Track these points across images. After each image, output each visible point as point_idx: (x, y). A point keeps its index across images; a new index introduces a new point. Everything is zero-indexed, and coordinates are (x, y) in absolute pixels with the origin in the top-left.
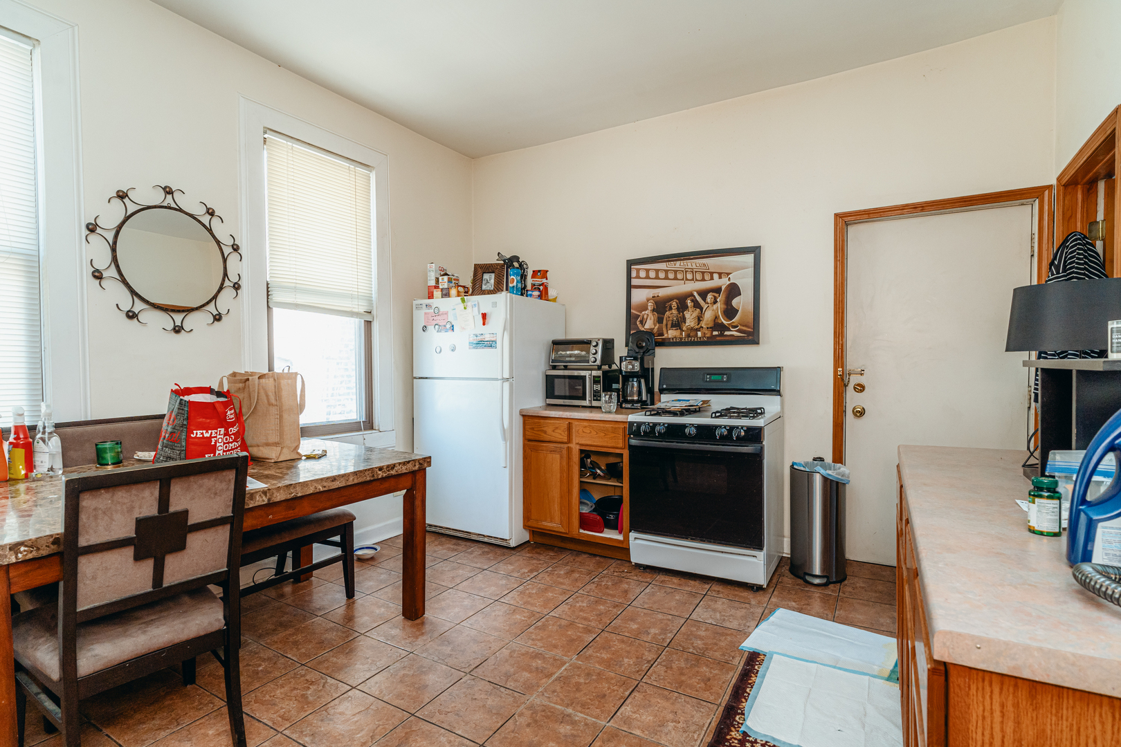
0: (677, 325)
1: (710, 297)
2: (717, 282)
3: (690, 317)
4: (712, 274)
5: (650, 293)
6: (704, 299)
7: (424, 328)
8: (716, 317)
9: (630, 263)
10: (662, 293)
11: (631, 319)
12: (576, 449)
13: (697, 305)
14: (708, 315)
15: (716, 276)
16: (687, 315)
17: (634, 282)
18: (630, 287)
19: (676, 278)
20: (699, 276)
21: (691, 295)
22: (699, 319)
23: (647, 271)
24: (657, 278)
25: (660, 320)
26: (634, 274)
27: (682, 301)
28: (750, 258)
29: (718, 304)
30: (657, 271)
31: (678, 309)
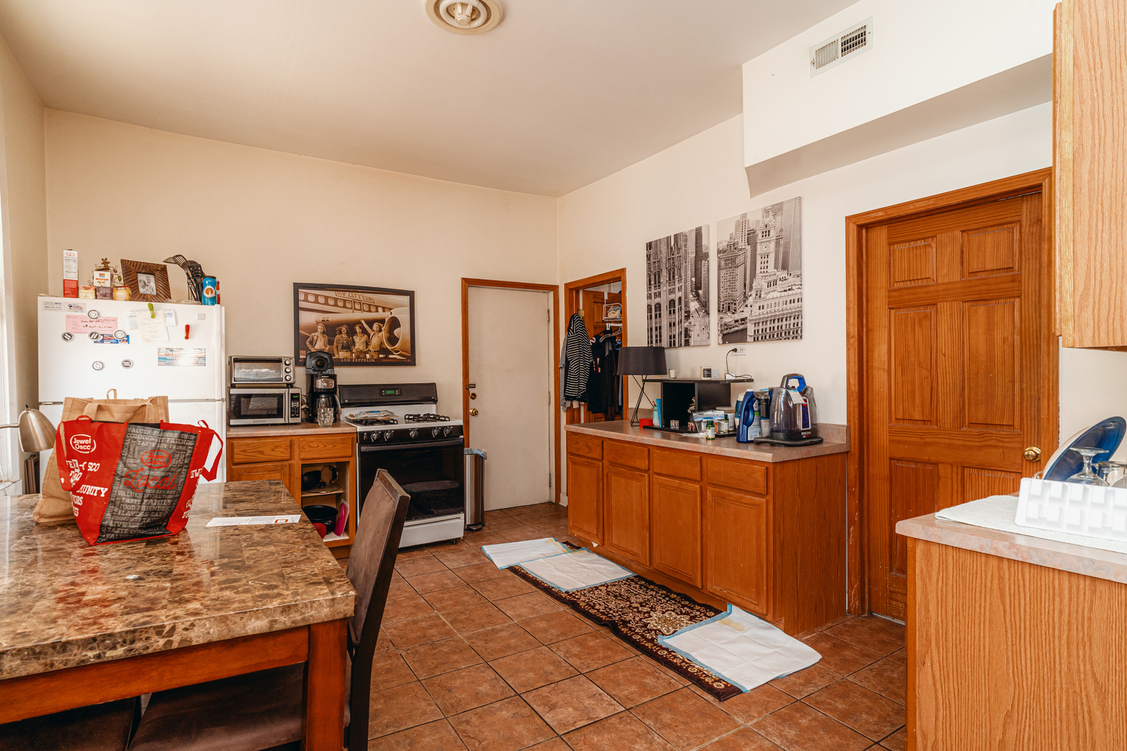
0: (348, 347)
1: (375, 326)
2: (380, 314)
3: (359, 341)
4: (377, 307)
5: (321, 317)
6: (371, 327)
7: (67, 337)
8: (382, 343)
9: (297, 287)
10: (331, 318)
12: (297, 463)
13: (364, 332)
14: (375, 341)
15: (380, 309)
16: (357, 339)
17: (302, 304)
18: (297, 309)
19: (344, 307)
20: (366, 308)
21: (358, 322)
22: (367, 343)
23: (316, 296)
24: (326, 303)
25: (330, 342)
26: (301, 297)
27: (351, 327)
28: (406, 299)
29: (383, 333)
30: (326, 298)
31: (347, 333)
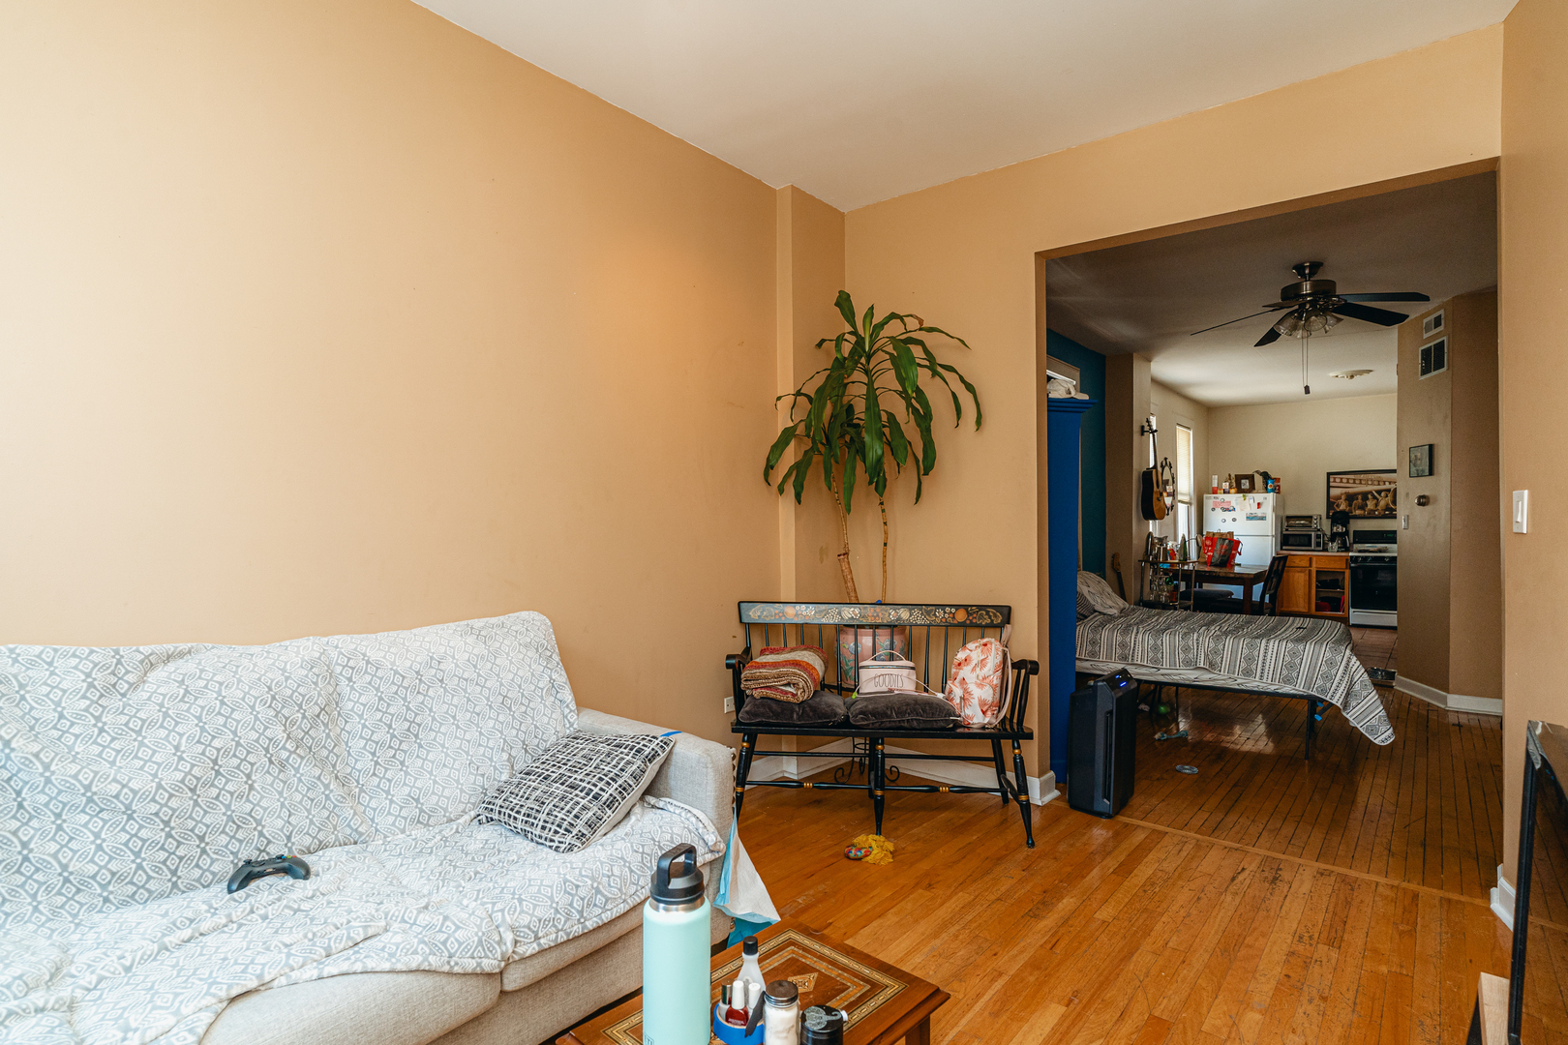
0: (1363, 507)
1: (1383, 494)
2: (1387, 486)
3: (1370, 505)
4: (1384, 482)
5: (1344, 490)
6: (1380, 495)
7: (1213, 509)
8: (1388, 505)
9: (1329, 474)
10: (1351, 490)
11: (1330, 503)
12: (1314, 570)
13: (1374, 498)
14: (1382, 503)
15: (1387, 483)
16: (1368, 503)
17: (1332, 484)
18: (1329, 487)
19: (1361, 483)
20: (1376, 483)
21: (1371, 492)
22: (1376, 505)
23: (1341, 479)
24: (1348, 482)
25: (1350, 505)
26: (1332, 480)
27: (1365, 495)
29: (1389, 498)
30: (1348, 479)
31: (1362, 499)
